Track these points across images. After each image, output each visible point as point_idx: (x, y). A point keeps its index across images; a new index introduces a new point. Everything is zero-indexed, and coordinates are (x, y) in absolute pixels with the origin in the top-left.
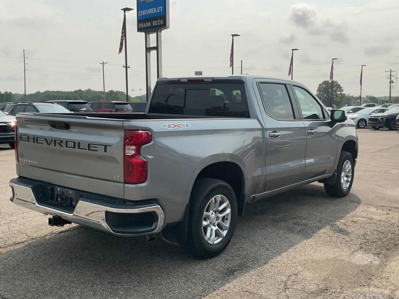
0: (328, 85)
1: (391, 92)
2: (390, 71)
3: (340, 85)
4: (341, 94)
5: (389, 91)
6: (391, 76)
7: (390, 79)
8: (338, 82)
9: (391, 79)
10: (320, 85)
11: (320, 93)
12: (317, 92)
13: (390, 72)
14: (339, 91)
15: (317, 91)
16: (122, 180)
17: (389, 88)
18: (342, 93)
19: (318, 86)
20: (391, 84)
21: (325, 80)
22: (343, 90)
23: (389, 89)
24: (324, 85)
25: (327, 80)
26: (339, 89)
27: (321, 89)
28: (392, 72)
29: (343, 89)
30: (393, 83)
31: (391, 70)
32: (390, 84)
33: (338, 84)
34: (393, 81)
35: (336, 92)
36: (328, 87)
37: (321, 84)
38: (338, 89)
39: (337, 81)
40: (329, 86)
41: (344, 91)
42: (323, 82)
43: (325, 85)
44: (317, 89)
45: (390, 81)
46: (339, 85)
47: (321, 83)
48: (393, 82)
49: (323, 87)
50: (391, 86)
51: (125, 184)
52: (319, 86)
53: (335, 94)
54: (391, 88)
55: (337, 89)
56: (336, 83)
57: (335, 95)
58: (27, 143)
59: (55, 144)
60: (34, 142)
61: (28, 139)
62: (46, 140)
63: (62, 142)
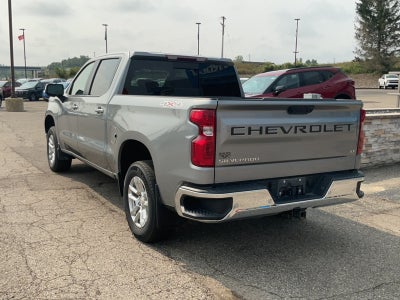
16: (355, 153)
58: (246, 136)
59: (296, 132)
60: (261, 133)
61: (250, 130)
62: (282, 128)
63: (305, 127)
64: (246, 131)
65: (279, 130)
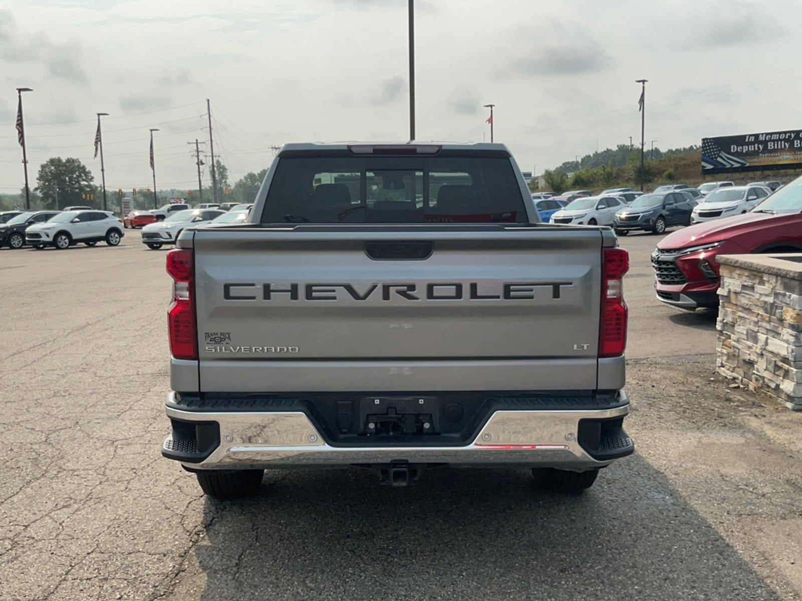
0: (61, 168)
1: (202, 182)
2: (195, 141)
3: (86, 167)
4: (89, 186)
5: (198, 180)
6: (198, 151)
7: (197, 158)
8: (80, 160)
9: (198, 156)
10: (43, 167)
11: (44, 184)
12: (38, 181)
13: (195, 145)
14: (84, 180)
15: (38, 179)
16: (595, 352)
17: (198, 174)
18: (92, 183)
19: (40, 170)
20: (201, 166)
21: (54, 157)
22: (92, 178)
23: (198, 177)
24: (53, 168)
25: (57, 157)
26: (85, 175)
27: (47, 175)
28: (199, 144)
29: (92, 175)
30: (204, 165)
31: (197, 140)
32: (197, 166)
33: (81, 166)
34: (204, 162)
35: (78, 182)
36: (60, 171)
37: (45, 165)
38: (83, 175)
39: (78, 159)
40: (64, 170)
41: (94, 180)
42: (48, 160)
43: (55, 168)
44: (37, 176)
45: (197, 161)
46: (84, 167)
47: (45, 163)
48: (202, 164)
49: (50, 172)
50: (201, 171)
51: (599, 359)
52: (42, 170)
53: (77, 185)
54: (201, 174)
55: (80, 176)
56: (78, 163)
57: (77, 188)
58: (260, 301)
59: (386, 296)
60: (294, 296)
61: (267, 291)
62: (349, 288)
63: (412, 287)
64: (258, 291)
65: (341, 292)
